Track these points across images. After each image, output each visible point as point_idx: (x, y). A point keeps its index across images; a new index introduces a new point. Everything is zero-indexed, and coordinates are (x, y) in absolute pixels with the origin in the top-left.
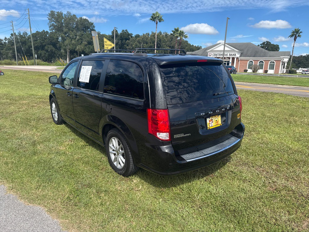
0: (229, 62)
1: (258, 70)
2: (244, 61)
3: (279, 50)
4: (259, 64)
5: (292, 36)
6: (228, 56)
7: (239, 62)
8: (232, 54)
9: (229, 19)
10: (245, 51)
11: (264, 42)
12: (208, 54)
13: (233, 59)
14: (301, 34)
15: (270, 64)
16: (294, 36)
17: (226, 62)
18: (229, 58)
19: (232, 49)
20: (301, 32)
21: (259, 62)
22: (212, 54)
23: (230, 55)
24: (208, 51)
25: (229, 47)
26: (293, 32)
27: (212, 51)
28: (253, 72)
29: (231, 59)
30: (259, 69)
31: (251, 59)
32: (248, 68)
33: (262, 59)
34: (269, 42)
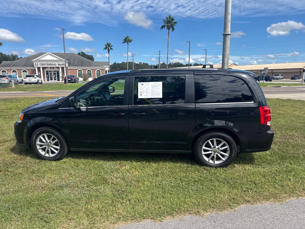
0: (58, 71)
1: (88, 79)
2: (73, 70)
3: (94, 60)
4: (88, 73)
5: (106, 48)
6: (57, 66)
7: (68, 71)
8: (61, 64)
9: (64, 30)
10: (72, 61)
11: (80, 53)
12: (34, 64)
13: (63, 68)
14: (112, 47)
15: (97, 73)
16: (107, 49)
17: (55, 71)
18: (58, 68)
19: (60, 59)
20: (112, 46)
21: (87, 71)
22: (39, 64)
23: (58, 64)
24: (34, 60)
25: (56, 57)
26: (106, 46)
27: (38, 60)
28: (84, 80)
29: (60, 69)
30: (89, 77)
31: (80, 68)
32: (79, 77)
33: (89, 68)
34: (84, 53)
